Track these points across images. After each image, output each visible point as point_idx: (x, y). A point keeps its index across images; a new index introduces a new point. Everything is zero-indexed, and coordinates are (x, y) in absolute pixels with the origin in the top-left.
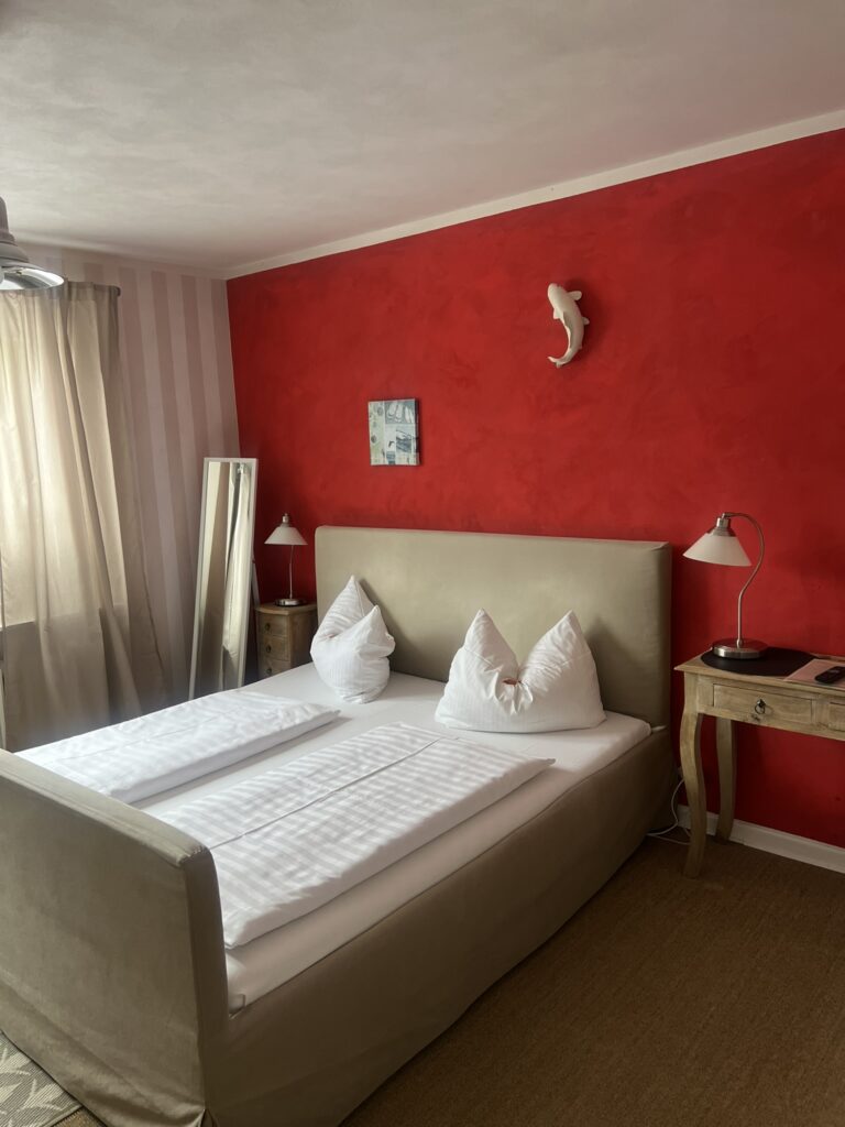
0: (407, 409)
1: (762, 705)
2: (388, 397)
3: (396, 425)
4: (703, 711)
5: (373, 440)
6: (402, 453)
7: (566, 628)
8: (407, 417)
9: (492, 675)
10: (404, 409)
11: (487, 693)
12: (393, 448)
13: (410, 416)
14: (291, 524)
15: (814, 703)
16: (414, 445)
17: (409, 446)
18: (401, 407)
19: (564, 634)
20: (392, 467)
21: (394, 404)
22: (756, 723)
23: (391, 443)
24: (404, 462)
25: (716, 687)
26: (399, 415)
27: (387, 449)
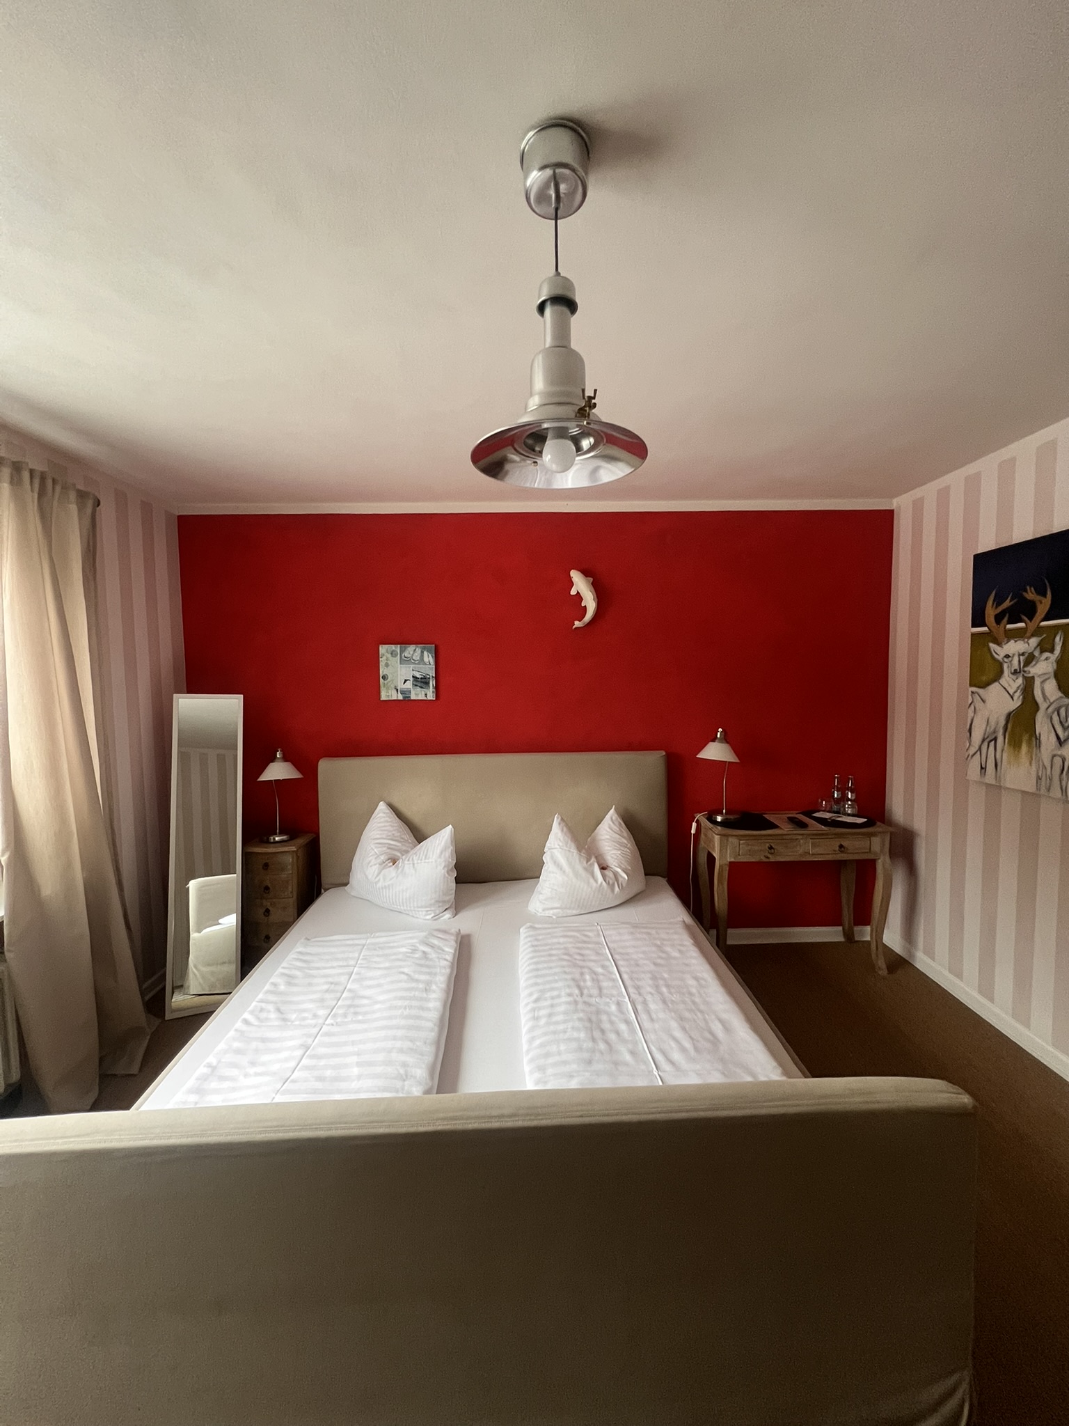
0: (425, 653)
1: (771, 848)
2: (404, 642)
3: (412, 666)
4: (733, 860)
5: (384, 678)
6: (419, 689)
7: (617, 819)
8: (426, 659)
9: (592, 865)
10: (422, 652)
11: (596, 881)
12: (409, 685)
13: (429, 658)
14: (285, 759)
15: (802, 841)
16: (432, 683)
17: (427, 683)
18: (419, 651)
19: (617, 823)
20: (407, 702)
21: (411, 648)
22: (767, 860)
23: (406, 681)
24: (421, 697)
25: (741, 842)
26: (417, 656)
27: (401, 686)
